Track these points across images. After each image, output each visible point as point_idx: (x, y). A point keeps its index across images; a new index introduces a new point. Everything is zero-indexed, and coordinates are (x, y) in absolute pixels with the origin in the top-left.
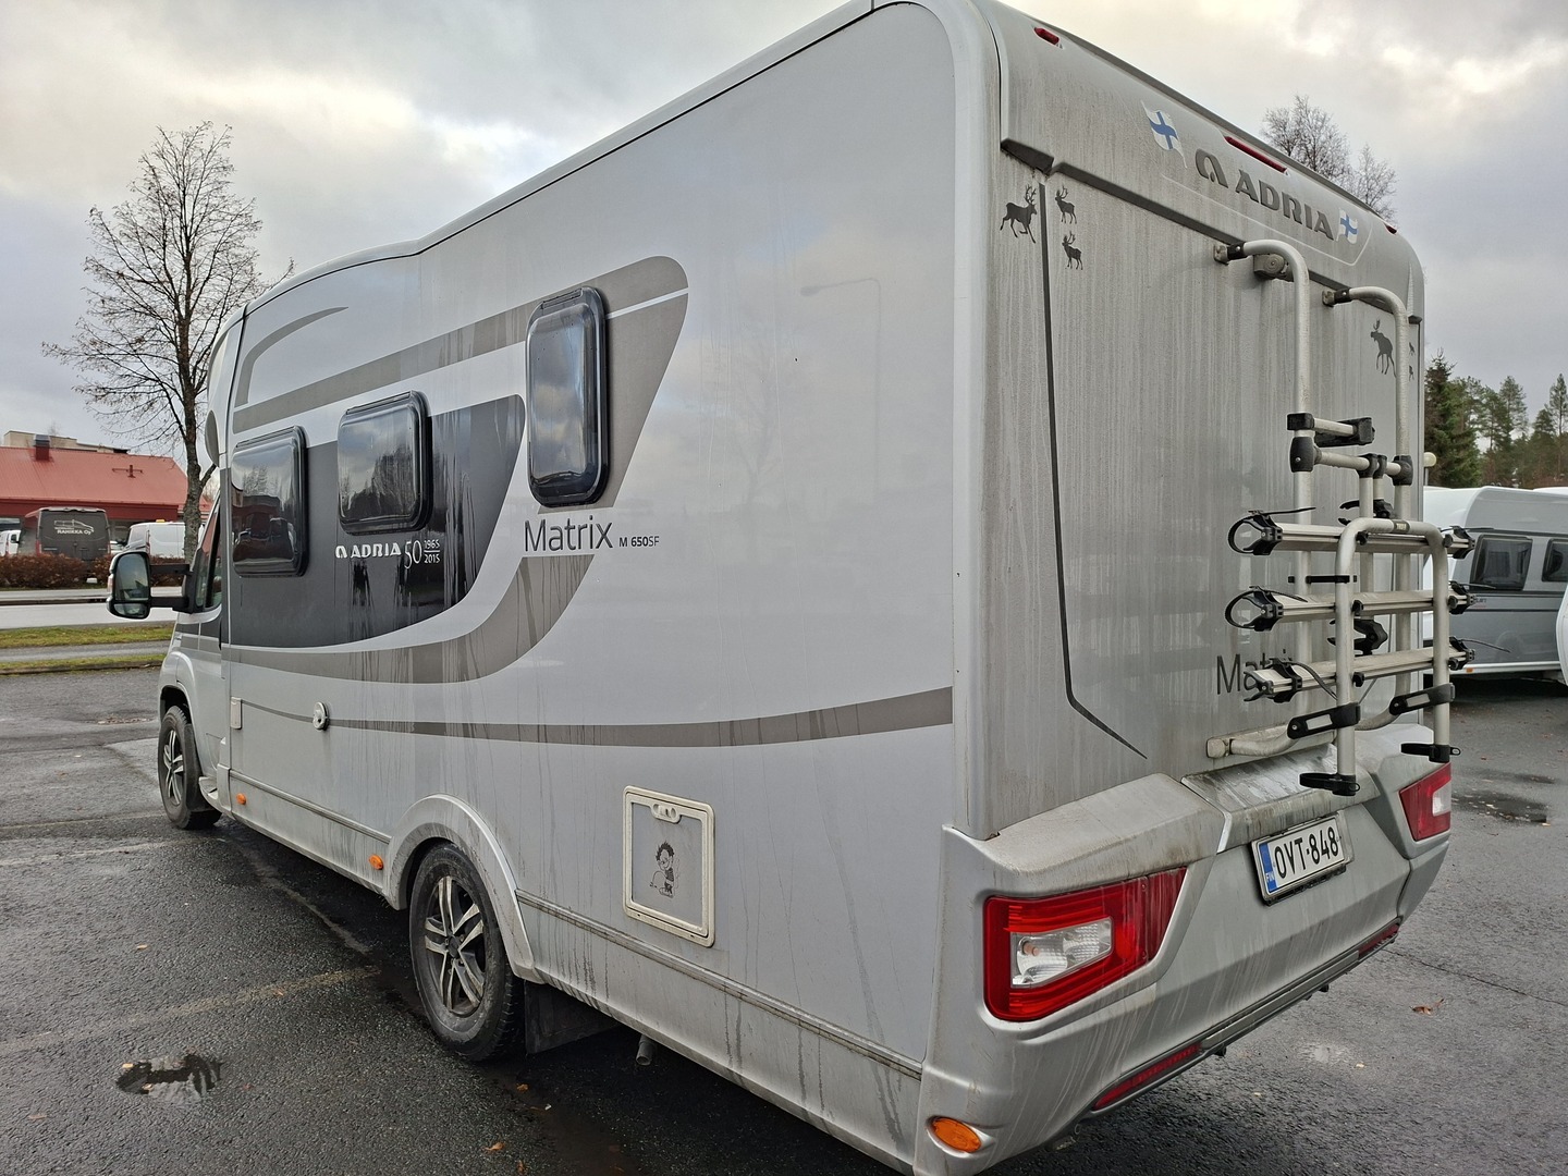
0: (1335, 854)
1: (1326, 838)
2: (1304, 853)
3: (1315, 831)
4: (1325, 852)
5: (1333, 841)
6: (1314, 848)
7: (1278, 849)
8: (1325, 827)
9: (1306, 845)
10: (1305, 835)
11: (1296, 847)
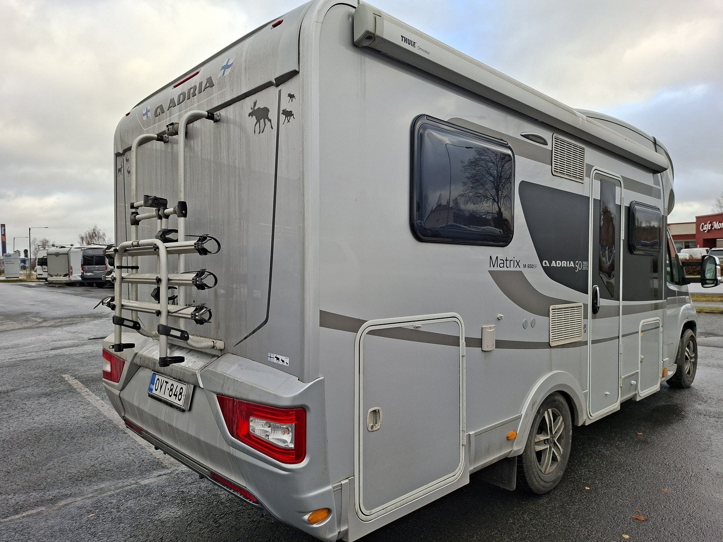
0: (179, 400)
1: (178, 390)
2: (167, 389)
3: (175, 384)
4: (175, 395)
5: (181, 394)
6: (171, 390)
7: (158, 379)
8: (180, 385)
9: (169, 386)
10: (170, 382)
11: (165, 384)
